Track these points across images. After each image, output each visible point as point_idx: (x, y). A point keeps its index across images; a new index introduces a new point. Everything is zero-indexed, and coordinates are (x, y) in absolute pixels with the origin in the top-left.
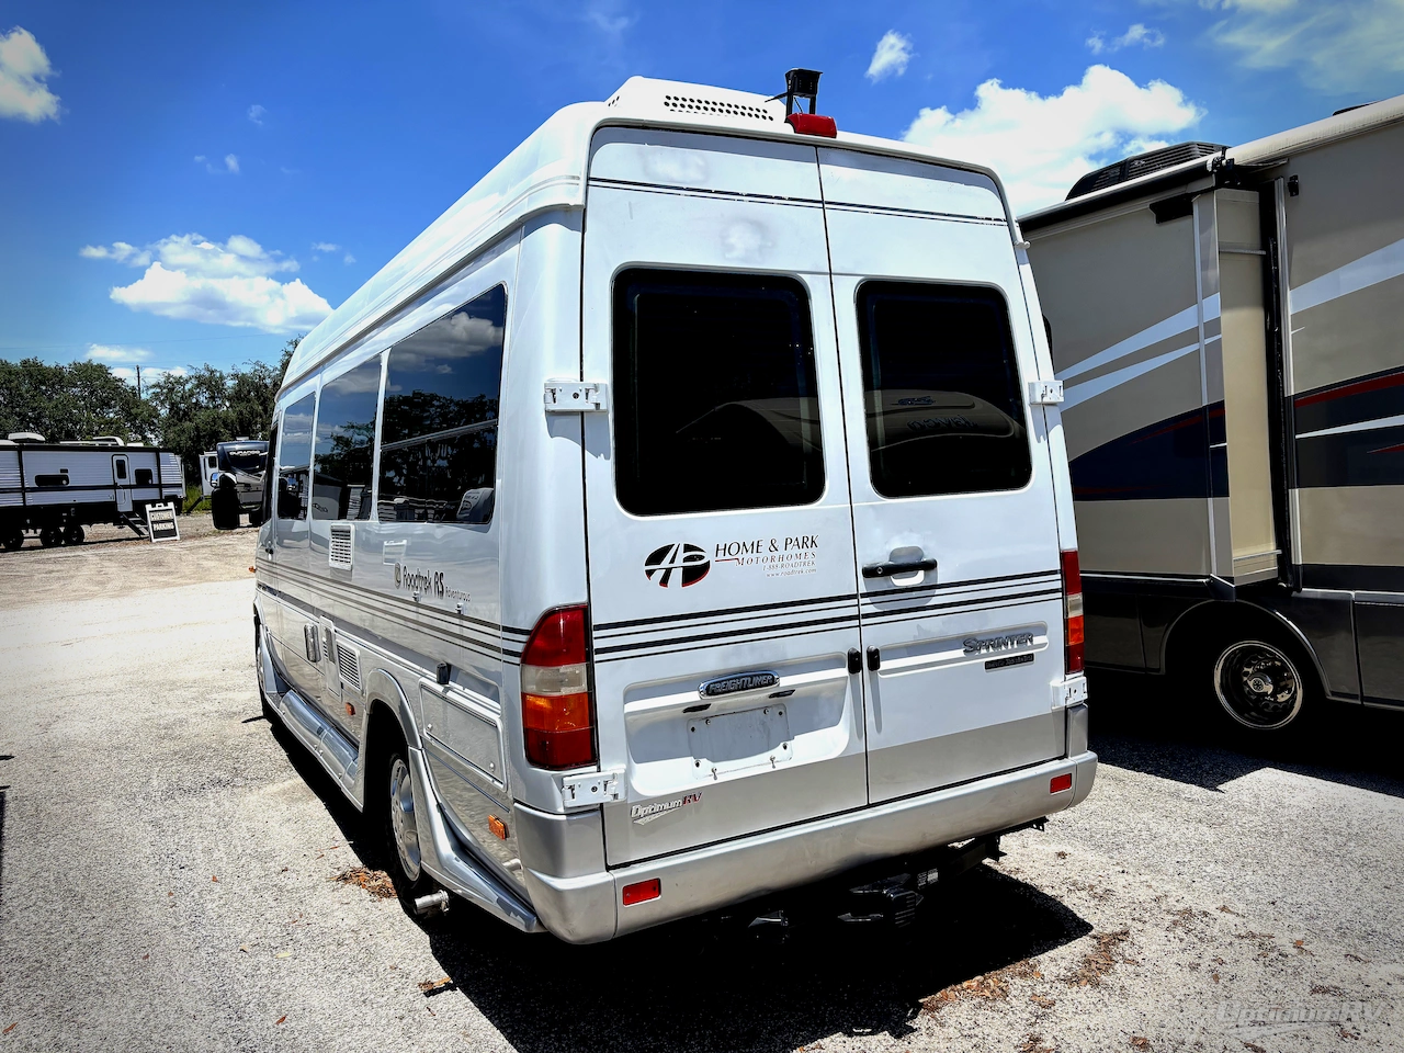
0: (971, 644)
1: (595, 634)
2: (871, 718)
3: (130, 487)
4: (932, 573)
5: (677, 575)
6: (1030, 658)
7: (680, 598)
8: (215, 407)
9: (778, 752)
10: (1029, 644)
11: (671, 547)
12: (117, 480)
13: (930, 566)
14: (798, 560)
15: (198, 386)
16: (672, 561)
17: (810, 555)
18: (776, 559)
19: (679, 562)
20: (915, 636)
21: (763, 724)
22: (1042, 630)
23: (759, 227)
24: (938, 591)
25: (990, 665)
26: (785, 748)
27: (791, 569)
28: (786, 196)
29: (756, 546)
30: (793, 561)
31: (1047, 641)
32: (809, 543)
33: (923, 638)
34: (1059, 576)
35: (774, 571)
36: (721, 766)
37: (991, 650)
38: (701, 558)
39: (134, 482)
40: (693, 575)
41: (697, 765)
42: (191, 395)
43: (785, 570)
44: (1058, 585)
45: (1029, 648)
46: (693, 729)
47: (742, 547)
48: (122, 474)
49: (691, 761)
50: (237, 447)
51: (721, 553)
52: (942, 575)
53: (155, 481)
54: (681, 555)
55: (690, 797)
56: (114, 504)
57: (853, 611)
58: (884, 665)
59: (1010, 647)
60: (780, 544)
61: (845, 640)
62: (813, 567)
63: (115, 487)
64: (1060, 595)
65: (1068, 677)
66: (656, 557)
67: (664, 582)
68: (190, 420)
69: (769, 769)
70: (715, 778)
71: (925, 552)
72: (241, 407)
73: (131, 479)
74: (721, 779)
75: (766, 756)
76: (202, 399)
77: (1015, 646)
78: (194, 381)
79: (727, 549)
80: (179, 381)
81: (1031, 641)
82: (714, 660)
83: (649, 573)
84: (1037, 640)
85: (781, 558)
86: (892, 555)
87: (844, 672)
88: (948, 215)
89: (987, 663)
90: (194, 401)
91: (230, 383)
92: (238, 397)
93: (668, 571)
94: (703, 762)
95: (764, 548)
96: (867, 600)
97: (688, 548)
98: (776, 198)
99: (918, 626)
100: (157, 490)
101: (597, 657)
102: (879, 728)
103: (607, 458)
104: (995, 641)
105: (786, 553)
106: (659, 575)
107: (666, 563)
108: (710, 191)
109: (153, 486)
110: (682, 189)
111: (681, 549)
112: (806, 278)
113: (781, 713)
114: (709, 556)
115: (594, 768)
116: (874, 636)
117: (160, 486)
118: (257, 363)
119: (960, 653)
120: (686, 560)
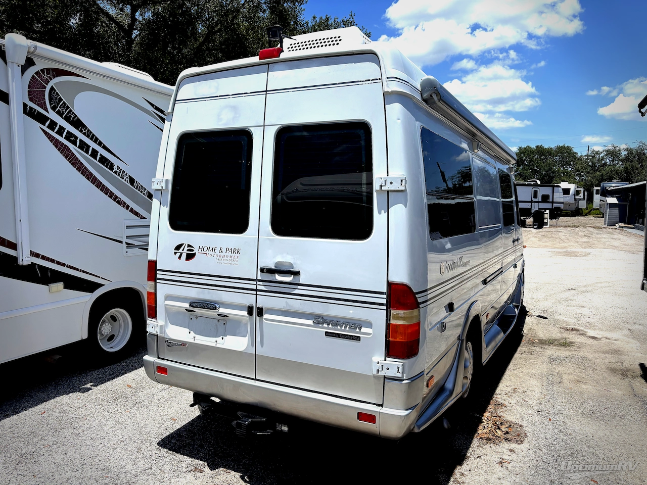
0: (319, 320)
1: (158, 272)
2: (258, 339)
3: (538, 202)
4: (297, 277)
5: (184, 256)
6: (358, 339)
7: (183, 265)
8: (613, 165)
9: (219, 339)
10: (358, 330)
11: (182, 244)
12: (533, 199)
13: (297, 273)
14: (231, 259)
15: (606, 155)
16: (183, 250)
17: (236, 257)
18: (222, 256)
19: (185, 251)
20: (284, 307)
21: (216, 325)
22: (369, 325)
23: (234, 108)
24: (299, 287)
25: (327, 334)
26: (223, 339)
27: (227, 262)
28: (249, 92)
29: (214, 249)
30: (228, 258)
31: (372, 332)
32: (236, 252)
33: (288, 308)
34: (385, 296)
35: (220, 262)
36: (198, 337)
37: (330, 326)
38: (193, 251)
39: (540, 200)
40: (190, 257)
41: (190, 333)
42: (602, 160)
43: (224, 262)
44: (384, 301)
45: (357, 333)
46: (191, 319)
47: (208, 249)
48: (535, 196)
49: (188, 330)
50: (613, 185)
51: (200, 250)
52: (303, 279)
53: (551, 200)
54: (186, 248)
55: (184, 344)
56: (530, 209)
57: (254, 287)
58: (265, 316)
59: (343, 328)
60: (224, 250)
61: (249, 299)
62: (236, 263)
63: (531, 202)
64: (385, 308)
65: (387, 359)
66: (178, 248)
67: (180, 258)
68: (599, 172)
69: (214, 345)
70: (194, 340)
71: (294, 266)
72: (628, 165)
73: (539, 199)
74: (196, 342)
75: (214, 339)
76: (608, 161)
77: (347, 329)
78: (605, 153)
79: (203, 249)
80: (598, 153)
81: (360, 329)
82: (195, 293)
83: (175, 253)
84: (364, 330)
85: (224, 256)
86: (277, 264)
87: (245, 313)
88: (339, 84)
89: (326, 332)
90: (603, 162)
91: (624, 153)
92: (627, 159)
93: (181, 254)
94: (192, 332)
95: (218, 250)
96: (261, 283)
97: (189, 246)
98: (244, 93)
99: (286, 302)
100: (551, 204)
101: (158, 281)
102: (262, 345)
103: (167, 207)
104: (335, 322)
105: (226, 254)
106: (178, 254)
107: (181, 251)
108: (217, 96)
109: (549, 202)
110: (207, 98)
111: (187, 246)
112: (252, 129)
113: (224, 324)
114: (196, 251)
115: (155, 320)
116: (264, 301)
117: (553, 202)
118: (641, 142)
119: (310, 322)
120: (188, 250)
